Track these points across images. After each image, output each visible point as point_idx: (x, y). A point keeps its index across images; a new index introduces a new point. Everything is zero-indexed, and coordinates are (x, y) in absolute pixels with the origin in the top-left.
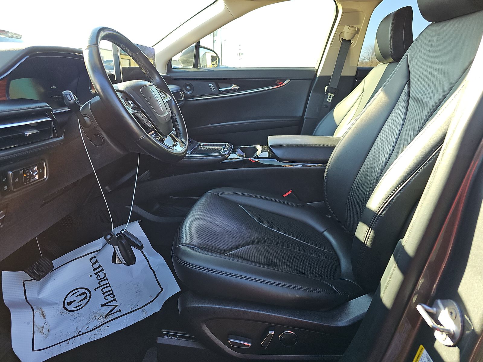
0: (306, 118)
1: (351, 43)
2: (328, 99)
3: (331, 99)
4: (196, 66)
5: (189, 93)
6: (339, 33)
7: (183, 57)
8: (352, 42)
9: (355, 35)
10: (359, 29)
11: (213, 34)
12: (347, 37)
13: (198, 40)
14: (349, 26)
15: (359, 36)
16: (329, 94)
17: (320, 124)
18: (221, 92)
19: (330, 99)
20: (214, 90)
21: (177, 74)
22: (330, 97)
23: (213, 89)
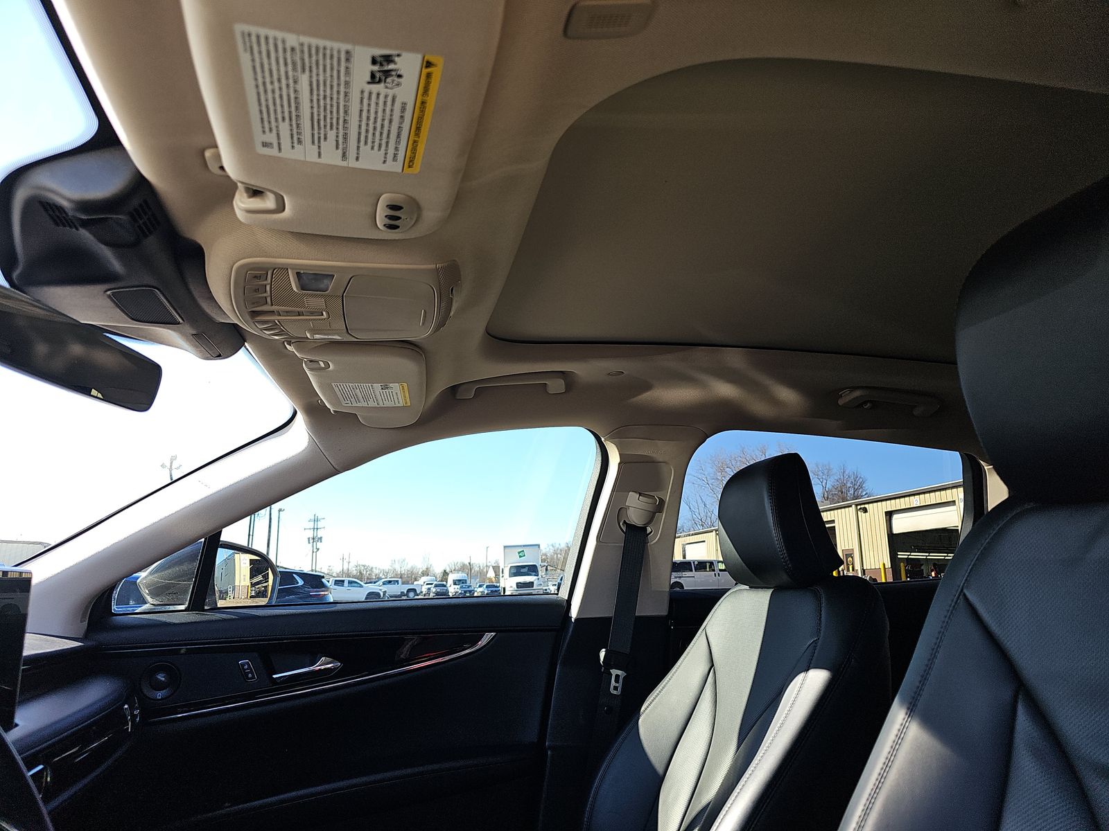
0: (550, 748)
1: (648, 532)
2: (612, 687)
3: (620, 685)
4: (197, 604)
5: (159, 695)
6: (616, 510)
7: (156, 575)
8: (649, 530)
9: (654, 514)
10: (662, 502)
11: (271, 509)
12: (635, 518)
13: (216, 529)
14: (640, 495)
15: (664, 516)
16: (614, 672)
17: (605, 772)
18: (278, 684)
19: (617, 685)
20: (253, 677)
21: (125, 635)
22: (617, 681)
23: (250, 675)
